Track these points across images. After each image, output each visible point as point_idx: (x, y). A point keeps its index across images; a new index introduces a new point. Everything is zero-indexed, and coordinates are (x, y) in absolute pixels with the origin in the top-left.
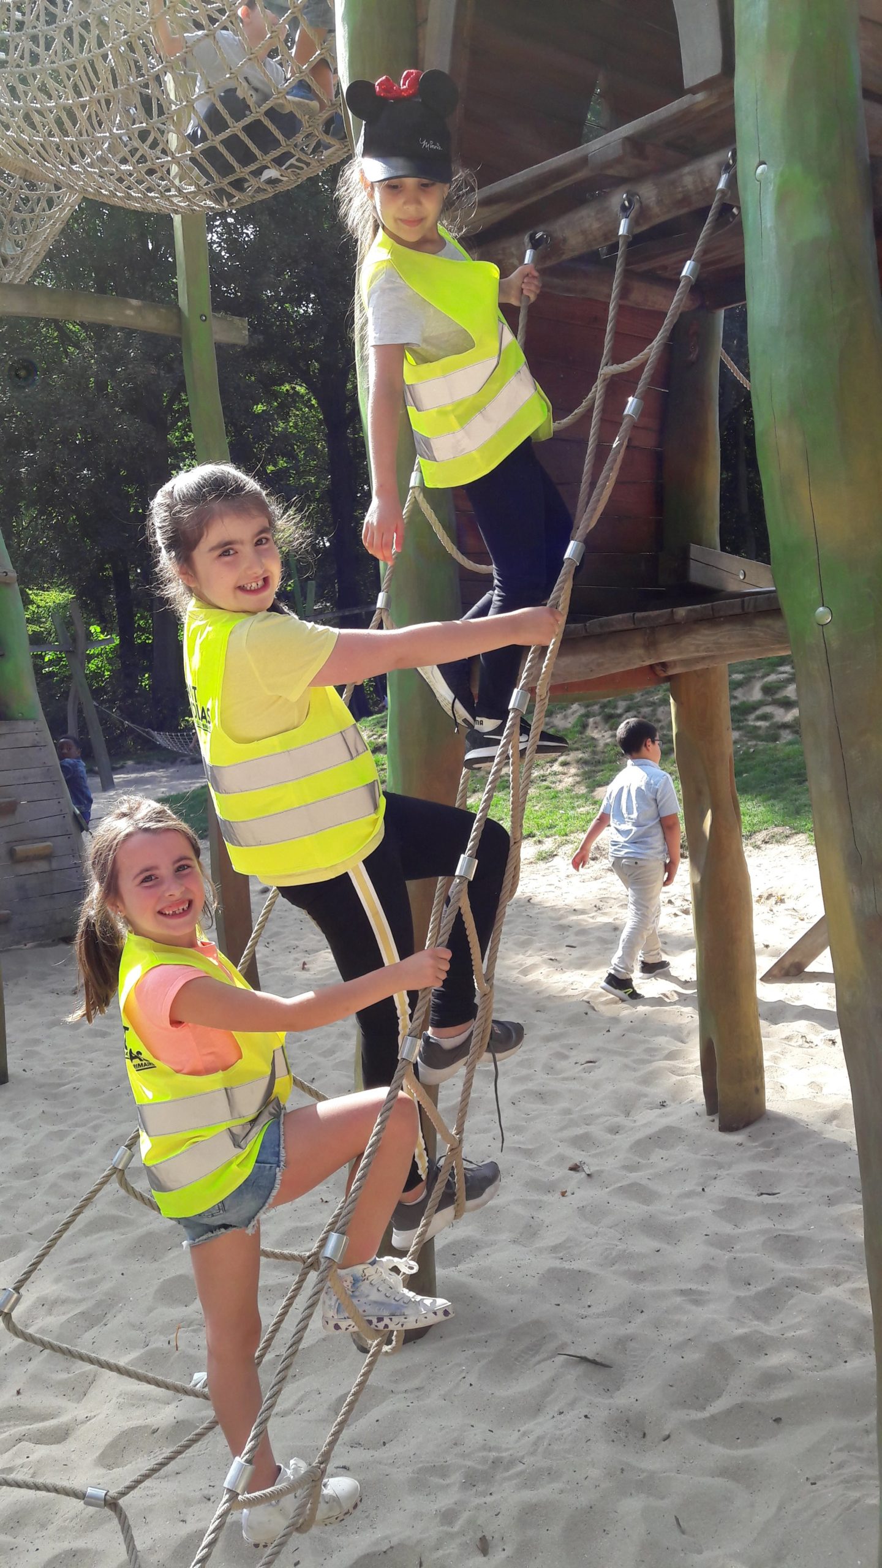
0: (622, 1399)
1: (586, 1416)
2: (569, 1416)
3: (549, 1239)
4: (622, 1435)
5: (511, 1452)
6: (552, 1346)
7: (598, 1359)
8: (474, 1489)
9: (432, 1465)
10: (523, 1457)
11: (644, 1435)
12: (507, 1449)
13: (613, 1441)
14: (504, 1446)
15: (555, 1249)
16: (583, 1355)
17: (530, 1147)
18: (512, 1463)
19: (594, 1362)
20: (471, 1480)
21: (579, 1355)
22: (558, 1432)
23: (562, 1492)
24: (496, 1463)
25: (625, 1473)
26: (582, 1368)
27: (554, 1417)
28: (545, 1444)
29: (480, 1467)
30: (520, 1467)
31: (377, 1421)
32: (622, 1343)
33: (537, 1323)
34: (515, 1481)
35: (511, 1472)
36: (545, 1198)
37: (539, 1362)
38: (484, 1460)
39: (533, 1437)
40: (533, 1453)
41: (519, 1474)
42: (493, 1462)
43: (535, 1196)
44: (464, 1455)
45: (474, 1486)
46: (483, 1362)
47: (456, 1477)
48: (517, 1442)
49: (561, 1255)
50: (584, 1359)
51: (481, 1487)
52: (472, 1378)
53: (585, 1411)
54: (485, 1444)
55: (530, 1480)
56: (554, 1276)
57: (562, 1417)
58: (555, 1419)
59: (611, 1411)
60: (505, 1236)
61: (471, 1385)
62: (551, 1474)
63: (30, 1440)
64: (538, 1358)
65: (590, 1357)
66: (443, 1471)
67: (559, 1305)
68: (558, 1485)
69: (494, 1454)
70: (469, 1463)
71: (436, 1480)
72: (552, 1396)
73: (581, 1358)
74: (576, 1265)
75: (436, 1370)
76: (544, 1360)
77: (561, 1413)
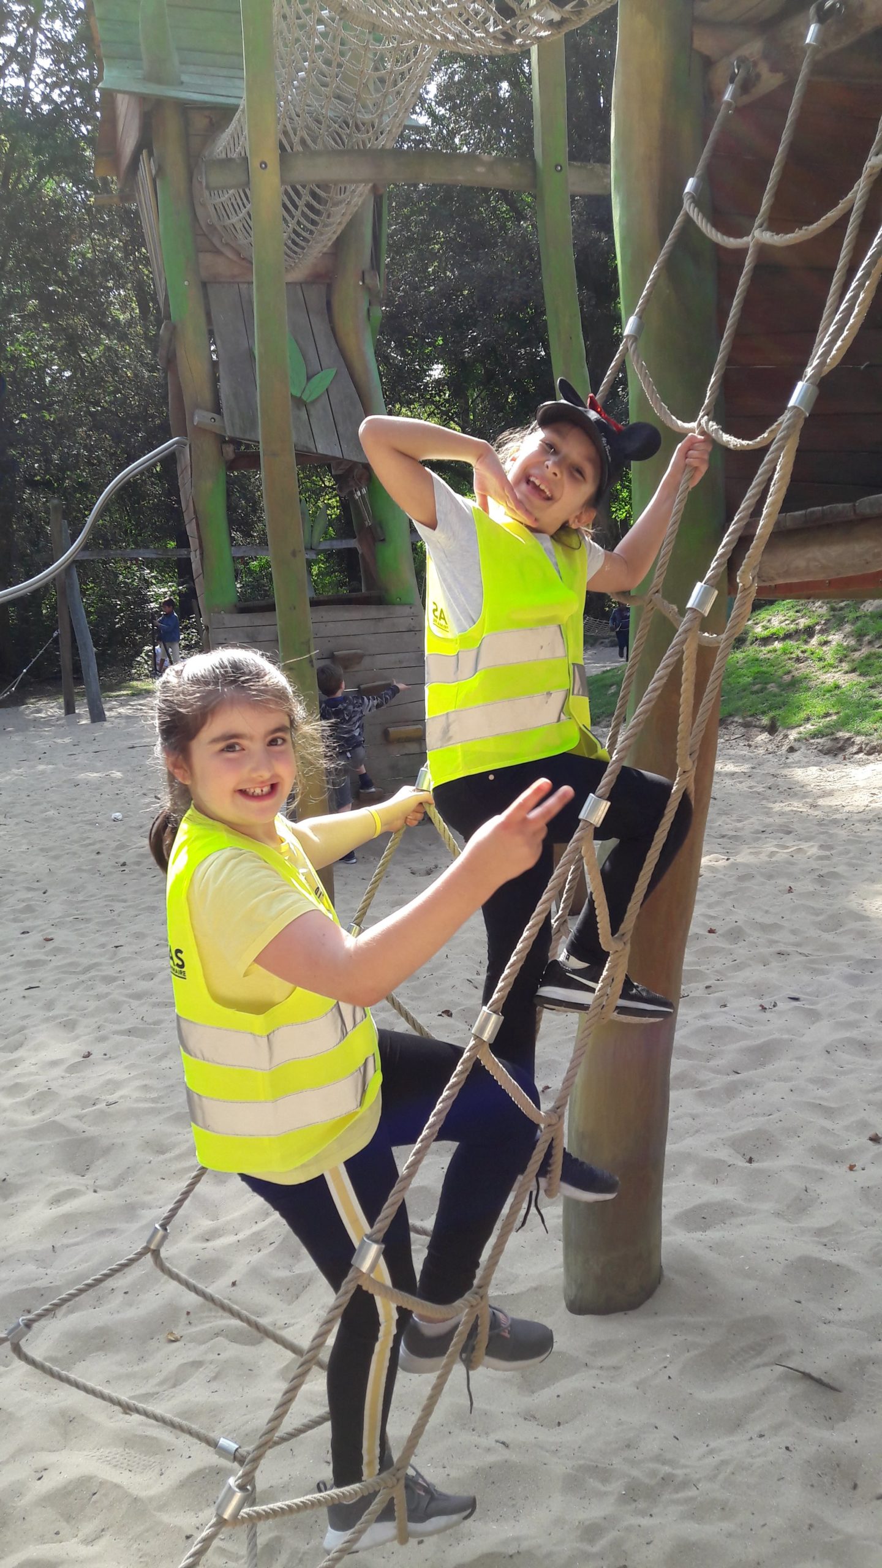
0: (839, 1436)
1: (787, 1448)
2: (766, 1443)
3: (818, 1219)
4: (826, 1479)
5: (688, 1470)
6: (776, 1350)
7: (825, 1379)
8: (634, 1505)
9: (595, 1465)
10: (699, 1480)
11: (855, 1487)
12: (685, 1466)
13: (812, 1486)
14: (683, 1461)
15: (819, 1232)
16: (807, 1371)
17: (833, 1105)
18: (685, 1484)
19: (819, 1382)
20: (633, 1494)
21: (802, 1369)
22: (749, 1460)
23: (729, 1535)
24: (667, 1480)
25: (813, 1530)
26: (802, 1386)
27: (751, 1438)
28: (728, 1471)
29: (647, 1481)
30: (692, 1493)
31: (558, 1396)
32: (860, 1365)
33: (767, 1321)
34: (681, 1508)
35: (681, 1495)
36: (828, 1169)
37: (758, 1366)
38: (653, 1474)
39: (717, 1458)
40: (712, 1478)
41: (687, 1501)
42: (663, 1479)
43: (818, 1165)
44: (633, 1463)
45: (635, 1501)
46: (694, 1353)
47: (616, 1487)
48: (700, 1459)
49: (825, 1240)
50: (807, 1376)
51: (642, 1505)
52: (672, 1370)
53: (789, 1441)
54: (660, 1455)
55: (698, 1512)
56: (806, 1266)
57: (761, 1441)
58: (751, 1442)
59: (820, 1449)
60: (767, 1206)
61: (669, 1377)
62: (725, 1510)
63: (227, 1337)
64: (758, 1361)
65: (815, 1374)
66: (604, 1474)
67: (800, 1302)
68: (727, 1526)
69: (667, 1469)
70: (635, 1473)
71: (594, 1483)
72: (757, 1412)
73: (804, 1373)
74: (836, 1257)
75: (639, 1351)
76: (765, 1365)
77: (761, 1436)
